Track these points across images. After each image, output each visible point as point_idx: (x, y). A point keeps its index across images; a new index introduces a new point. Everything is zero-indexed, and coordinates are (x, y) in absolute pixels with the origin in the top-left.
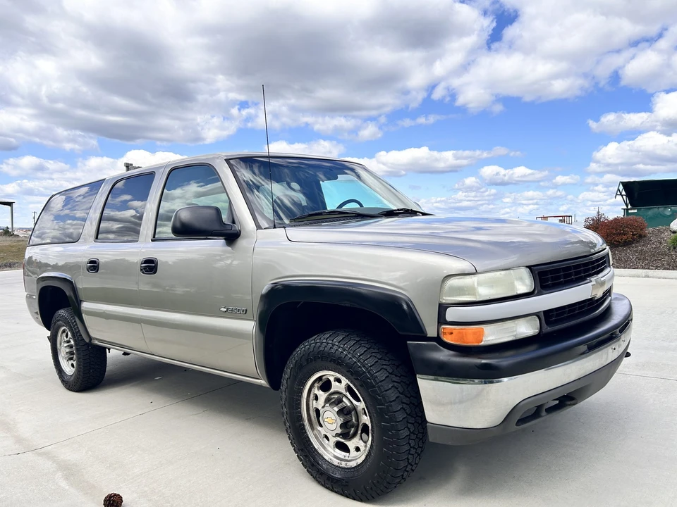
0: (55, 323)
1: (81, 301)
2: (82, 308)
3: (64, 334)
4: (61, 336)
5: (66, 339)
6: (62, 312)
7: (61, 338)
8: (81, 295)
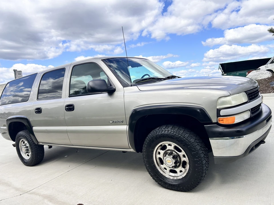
0: (18, 138)
1: (32, 126)
2: (33, 130)
3: (23, 142)
4: (21, 143)
5: (23, 144)
6: (21, 133)
7: (21, 144)
8: (32, 124)
